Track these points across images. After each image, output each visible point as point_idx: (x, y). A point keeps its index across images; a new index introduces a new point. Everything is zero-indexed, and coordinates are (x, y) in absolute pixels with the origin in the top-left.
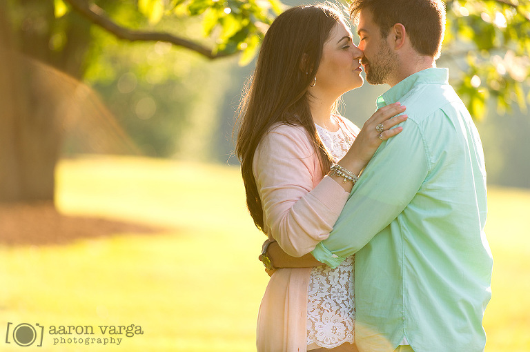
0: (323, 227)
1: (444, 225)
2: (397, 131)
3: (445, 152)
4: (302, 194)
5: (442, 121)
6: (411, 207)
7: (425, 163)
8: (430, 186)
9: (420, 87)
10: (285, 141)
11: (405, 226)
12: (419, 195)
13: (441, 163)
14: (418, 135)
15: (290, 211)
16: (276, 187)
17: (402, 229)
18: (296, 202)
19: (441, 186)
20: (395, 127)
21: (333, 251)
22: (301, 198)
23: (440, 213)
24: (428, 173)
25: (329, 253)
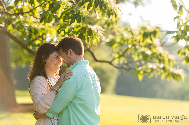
0: (48, 105)
1: (83, 106)
2: (69, 78)
3: (83, 84)
4: (43, 96)
5: (83, 76)
6: (73, 101)
7: (77, 87)
8: (78, 94)
9: (78, 65)
10: (39, 81)
11: (72, 106)
12: (75, 97)
13: (82, 87)
14: (75, 80)
15: (39, 101)
16: (35, 94)
17: (71, 107)
18: (41, 98)
19: (82, 94)
20: (68, 77)
21: (51, 113)
22: (42, 97)
23: (82, 102)
24: (78, 91)
25: (50, 114)
